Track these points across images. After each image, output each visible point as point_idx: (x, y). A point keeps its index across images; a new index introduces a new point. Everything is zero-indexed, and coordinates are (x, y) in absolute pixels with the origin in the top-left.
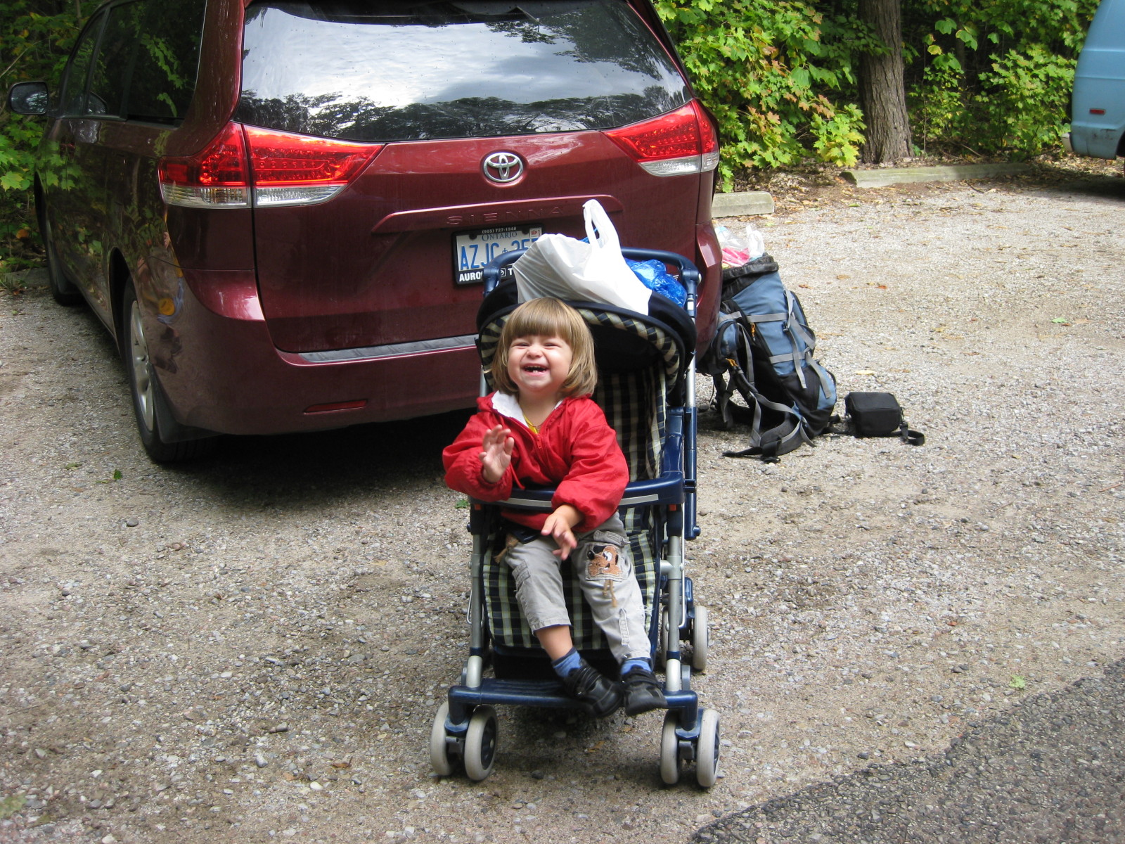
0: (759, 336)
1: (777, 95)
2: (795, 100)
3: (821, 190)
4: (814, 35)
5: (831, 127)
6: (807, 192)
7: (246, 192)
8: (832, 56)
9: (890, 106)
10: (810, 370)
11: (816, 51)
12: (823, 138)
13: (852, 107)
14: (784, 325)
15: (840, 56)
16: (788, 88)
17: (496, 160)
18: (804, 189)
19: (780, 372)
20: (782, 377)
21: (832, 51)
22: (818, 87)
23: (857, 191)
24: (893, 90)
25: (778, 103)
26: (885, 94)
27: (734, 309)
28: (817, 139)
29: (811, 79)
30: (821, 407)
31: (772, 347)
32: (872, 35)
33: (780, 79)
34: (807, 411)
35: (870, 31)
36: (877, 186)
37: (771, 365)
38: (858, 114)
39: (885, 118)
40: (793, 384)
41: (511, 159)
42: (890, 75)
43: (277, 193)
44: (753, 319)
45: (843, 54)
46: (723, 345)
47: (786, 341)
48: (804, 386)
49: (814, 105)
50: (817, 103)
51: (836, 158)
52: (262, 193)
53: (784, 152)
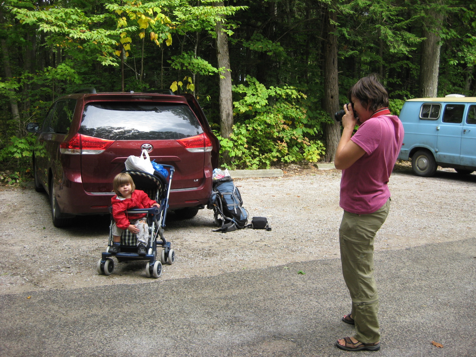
0: (224, 199)
1: (290, 137)
2: (296, 139)
3: (305, 170)
4: (303, 117)
5: (309, 148)
6: (300, 171)
7: (79, 150)
8: (313, 124)
9: (335, 142)
10: (238, 209)
11: (305, 122)
12: (307, 152)
13: (319, 142)
14: (231, 196)
15: (316, 124)
16: (294, 134)
17: (145, 146)
18: (299, 169)
19: (230, 209)
20: (231, 210)
21: (313, 122)
22: (305, 135)
23: (318, 171)
24: (336, 136)
25: (289, 140)
26: (333, 138)
27: (217, 190)
28: (305, 152)
29: (303, 132)
30: (241, 219)
31: (228, 202)
32: (329, 117)
33: (291, 131)
34: (237, 220)
35: (328, 115)
36: (326, 169)
37: (227, 207)
38: (322, 144)
39: (333, 146)
40: (233, 212)
41: (149, 146)
42: (335, 131)
43: (88, 151)
44: (222, 194)
45: (317, 123)
46: (212, 200)
47: (232, 200)
48: (236, 213)
49: (303, 141)
50: (304, 140)
51: (310, 159)
52: (83, 151)
53: (293, 157)
